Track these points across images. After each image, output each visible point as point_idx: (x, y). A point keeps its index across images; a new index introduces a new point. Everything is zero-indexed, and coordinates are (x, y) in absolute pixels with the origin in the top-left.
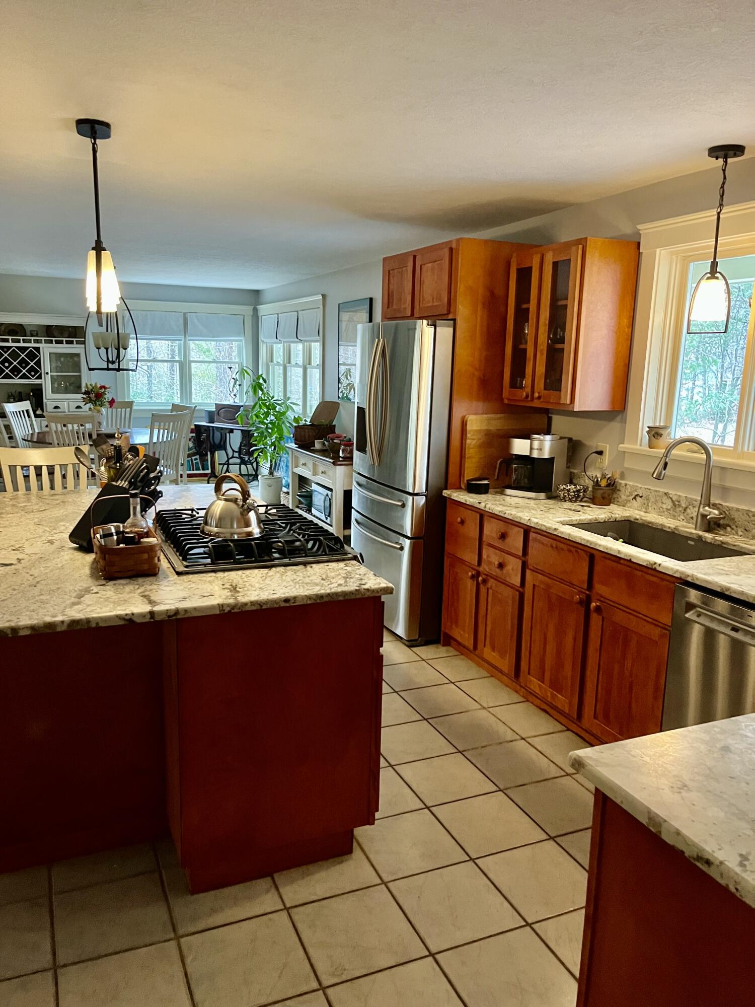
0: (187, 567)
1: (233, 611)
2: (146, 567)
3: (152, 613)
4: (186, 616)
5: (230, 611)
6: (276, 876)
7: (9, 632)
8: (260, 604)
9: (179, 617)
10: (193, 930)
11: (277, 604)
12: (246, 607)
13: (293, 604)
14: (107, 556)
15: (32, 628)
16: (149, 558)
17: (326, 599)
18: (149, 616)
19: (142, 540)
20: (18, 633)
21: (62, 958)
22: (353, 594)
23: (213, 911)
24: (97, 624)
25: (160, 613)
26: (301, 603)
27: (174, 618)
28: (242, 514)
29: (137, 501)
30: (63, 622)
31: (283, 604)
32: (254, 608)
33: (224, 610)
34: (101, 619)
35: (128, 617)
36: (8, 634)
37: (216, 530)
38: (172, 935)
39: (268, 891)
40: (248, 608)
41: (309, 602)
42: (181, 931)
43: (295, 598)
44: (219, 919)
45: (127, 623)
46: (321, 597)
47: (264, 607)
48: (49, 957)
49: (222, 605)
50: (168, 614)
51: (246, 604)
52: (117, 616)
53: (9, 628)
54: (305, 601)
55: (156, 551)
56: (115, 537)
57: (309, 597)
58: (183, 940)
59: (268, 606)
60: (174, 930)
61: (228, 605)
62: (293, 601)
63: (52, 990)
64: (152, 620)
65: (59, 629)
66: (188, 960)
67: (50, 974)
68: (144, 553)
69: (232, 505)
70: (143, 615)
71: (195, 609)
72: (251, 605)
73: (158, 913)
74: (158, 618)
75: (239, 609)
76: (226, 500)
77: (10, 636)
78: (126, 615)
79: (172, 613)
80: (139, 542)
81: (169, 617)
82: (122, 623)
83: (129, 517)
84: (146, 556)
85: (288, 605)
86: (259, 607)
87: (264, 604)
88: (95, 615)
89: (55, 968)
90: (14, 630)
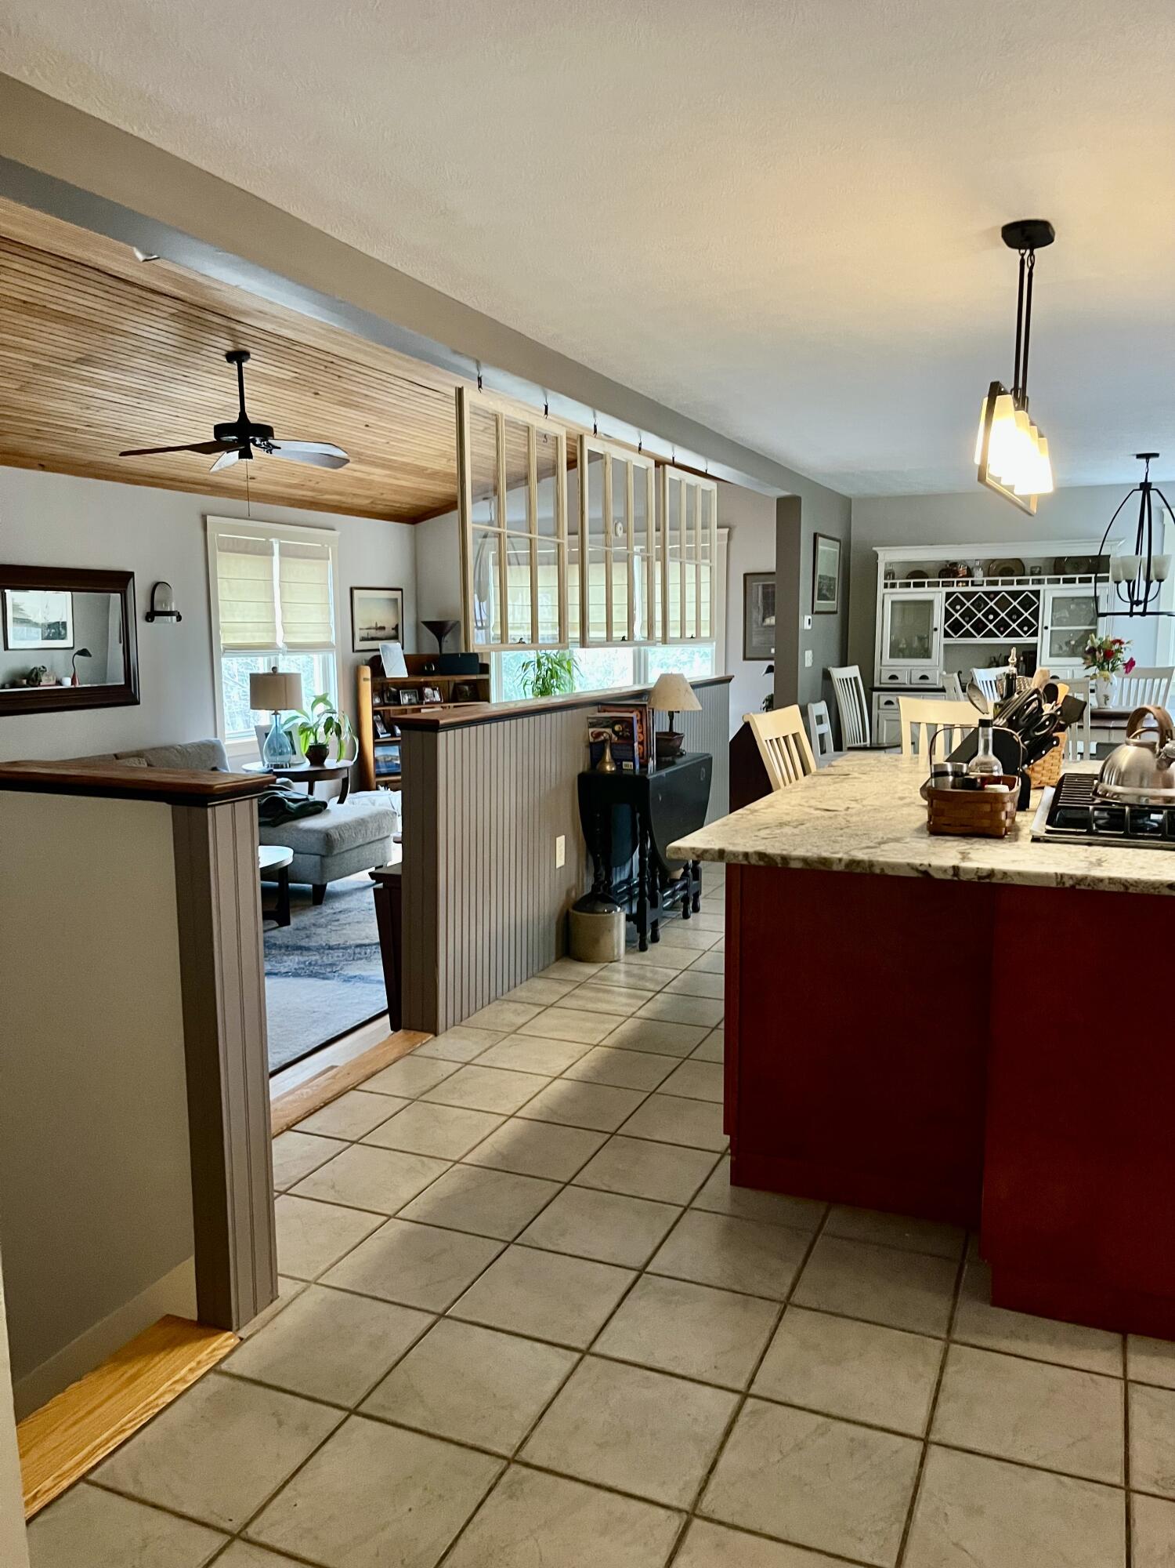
0: (1048, 832)
1: (1077, 887)
2: (986, 823)
3: (956, 869)
4: (1003, 881)
5: (1073, 887)
6: (1132, 1339)
7: (779, 860)
8: (1123, 885)
9: (994, 880)
10: (972, 1341)
11: (1155, 888)
12: (1101, 884)
14: (935, 801)
15: (805, 860)
16: (992, 811)
18: (951, 872)
19: (986, 786)
20: (788, 863)
21: (797, 1298)
23: (1013, 1335)
24: (882, 870)
25: (967, 871)
27: (988, 880)
28: (1159, 768)
29: (987, 731)
30: (840, 860)
32: (1113, 888)
33: (1064, 883)
34: (888, 864)
35: (920, 868)
36: (777, 864)
37: (1119, 789)
38: (944, 1336)
39: (1108, 1348)
40: (1101, 887)
42: (956, 1336)
44: (1018, 1348)
45: (920, 875)
47: (1131, 890)
48: (786, 1290)
49: (1062, 876)
50: (979, 874)
51: (1101, 880)
52: (908, 864)
53: (779, 855)
55: (1004, 803)
56: (951, 778)
58: (953, 1346)
59: (1138, 890)
60: (949, 1331)
61: (1071, 877)
63: (772, 1322)
64: (956, 878)
65: (835, 868)
66: (950, 1369)
67: (778, 1307)
68: (987, 802)
69: (1146, 752)
70: (944, 870)
71: (1019, 874)
72: (1110, 883)
73: (940, 1306)
74: (964, 877)
75: (1089, 885)
76: (1138, 745)
77: (780, 865)
78: (921, 865)
79: (984, 874)
80: (982, 788)
81: (980, 878)
82: (914, 874)
83: (976, 754)
84: (987, 808)
86: (1122, 889)
87: (1132, 885)
88: (881, 859)
89: (787, 1304)
90: (785, 859)
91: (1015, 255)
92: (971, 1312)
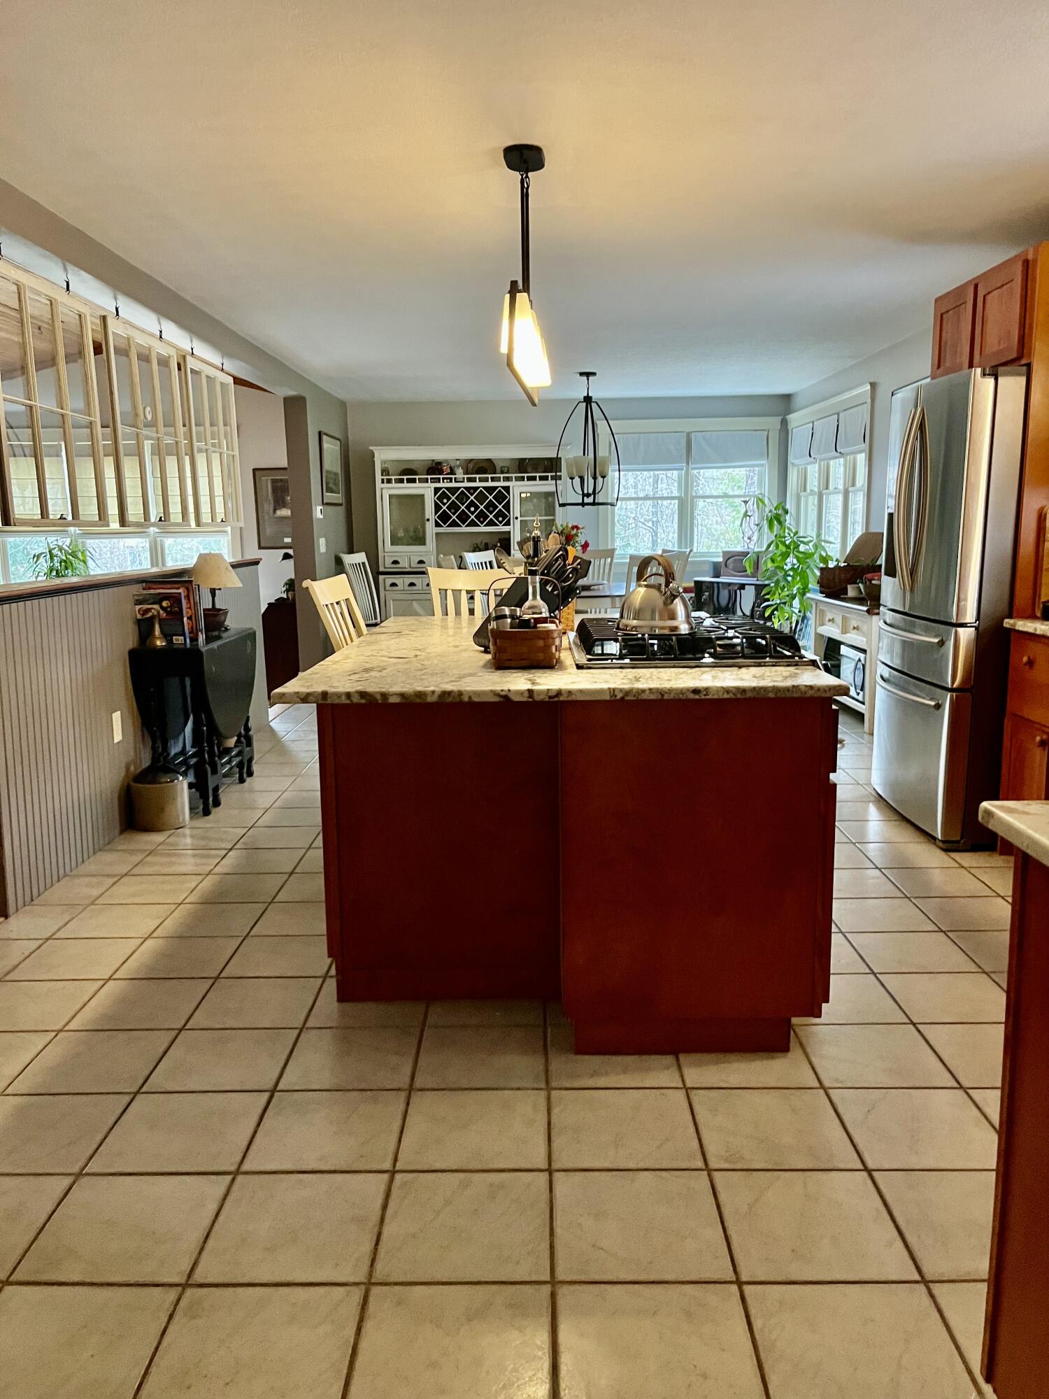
0: (589, 660)
1: (626, 698)
2: (541, 656)
3: (530, 691)
4: (569, 699)
5: (622, 698)
6: (682, 1057)
7: (379, 697)
8: (660, 693)
9: (561, 698)
10: (568, 1085)
11: (683, 694)
12: (643, 695)
13: (703, 697)
14: (498, 641)
15: (402, 695)
16: (545, 646)
17: (749, 695)
18: (526, 694)
19: (538, 625)
20: (387, 699)
21: (418, 1083)
22: (788, 690)
23: (595, 1074)
24: (470, 697)
25: (540, 692)
26: (716, 697)
27: (556, 699)
28: (665, 604)
29: (536, 579)
30: (433, 692)
31: (692, 696)
32: (653, 697)
33: (616, 696)
34: (476, 693)
35: (503, 693)
36: (377, 700)
37: (635, 623)
38: (543, 1085)
39: (668, 1068)
40: (644, 696)
41: (726, 696)
42: (554, 1084)
43: (707, 689)
44: (602, 1082)
45: (501, 699)
46: (743, 691)
47: (666, 697)
48: (407, 1080)
49: (614, 690)
50: (550, 694)
51: (643, 691)
52: (491, 691)
53: (378, 692)
54: (721, 694)
55: (554, 638)
56: (509, 620)
57: (727, 690)
58: (554, 1093)
59: (672, 696)
60: (547, 1082)
61: (621, 690)
62: (705, 693)
63: (402, 1107)
64: (531, 700)
65: (430, 699)
66: (555, 1111)
67: (404, 1095)
68: (540, 638)
69: (654, 592)
70: (521, 693)
71: (581, 691)
72: (650, 693)
73: (537, 1062)
74: (537, 698)
75: (635, 696)
76: (646, 586)
77: (380, 701)
78: (502, 690)
79: (554, 694)
80: (535, 627)
81: (550, 697)
82: (496, 699)
83: (527, 599)
84: (541, 643)
85: (697, 697)
86: (660, 697)
87: (666, 693)
88: (468, 689)
89: (411, 1089)
90: (384, 696)
91: (517, 176)
92: (561, 1064)
